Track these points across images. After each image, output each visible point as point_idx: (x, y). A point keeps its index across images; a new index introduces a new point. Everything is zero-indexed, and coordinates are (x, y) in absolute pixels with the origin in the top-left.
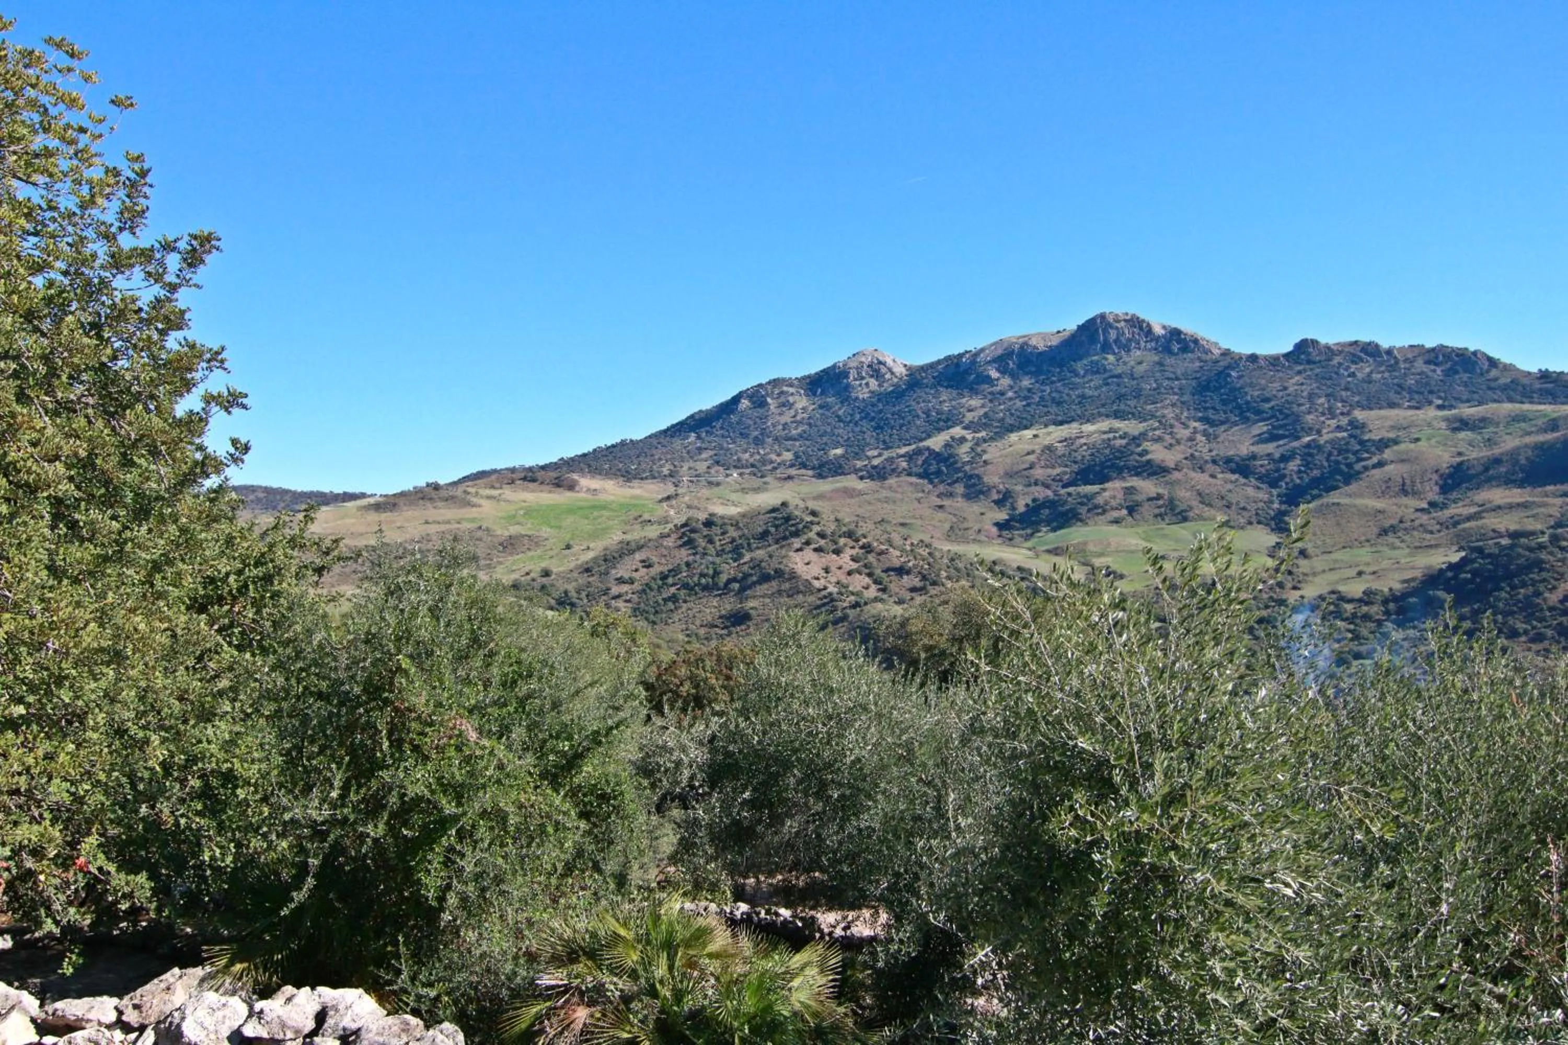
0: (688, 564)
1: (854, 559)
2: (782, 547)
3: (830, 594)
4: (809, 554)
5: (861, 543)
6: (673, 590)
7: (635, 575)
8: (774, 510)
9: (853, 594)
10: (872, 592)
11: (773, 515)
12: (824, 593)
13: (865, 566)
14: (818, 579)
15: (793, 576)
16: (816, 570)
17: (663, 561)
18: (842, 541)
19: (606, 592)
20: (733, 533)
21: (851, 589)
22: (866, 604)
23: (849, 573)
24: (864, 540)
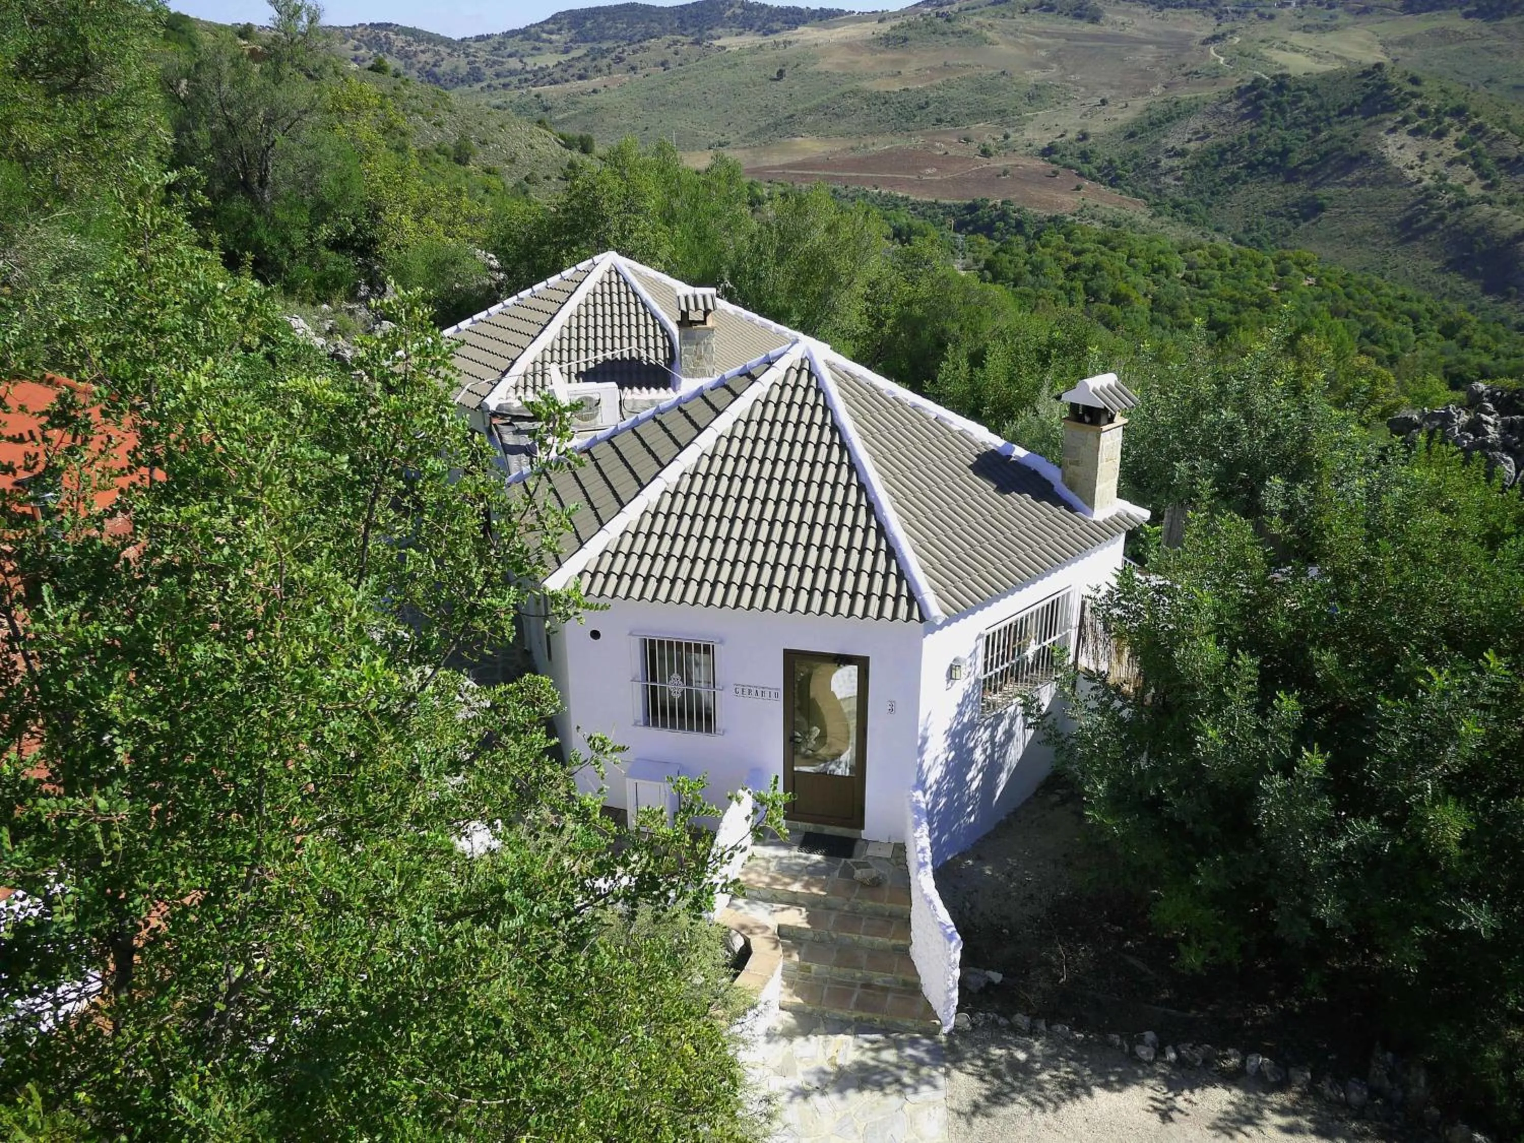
0: (1251, 138)
1: (1459, 145)
2: (1370, 124)
3: (1426, 189)
4: (1402, 137)
5: (1470, 124)
6: (1234, 168)
7: (1186, 146)
8: (1366, 74)
9: (1452, 188)
10: (1475, 190)
11: (1365, 81)
12: (1420, 186)
13: (1473, 154)
14: (1412, 168)
15: (1382, 162)
16: (1410, 156)
17: (1221, 131)
18: (1447, 120)
19: (1155, 165)
20: (1309, 101)
21: (1449, 181)
22: (1470, 204)
23: (1450, 163)
24: (1476, 121)
